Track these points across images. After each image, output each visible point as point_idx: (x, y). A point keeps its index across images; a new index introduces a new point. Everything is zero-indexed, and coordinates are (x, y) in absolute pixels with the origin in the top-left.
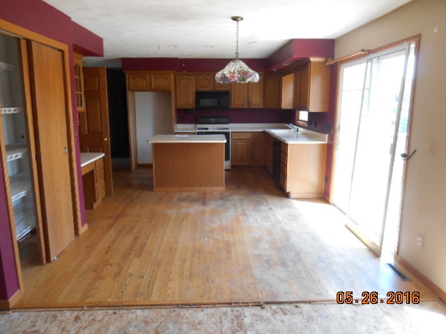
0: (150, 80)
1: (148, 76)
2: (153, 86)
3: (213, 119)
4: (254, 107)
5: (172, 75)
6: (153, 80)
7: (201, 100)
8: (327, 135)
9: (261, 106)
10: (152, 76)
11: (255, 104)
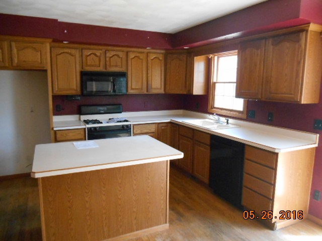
0: (11, 50)
1: (5, 45)
2: (16, 60)
3: (101, 108)
4: (154, 92)
5: (48, 46)
6: (15, 51)
7: (89, 83)
8: (318, 135)
9: (162, 91)
10: (13, 44)
11: (155, 89)
